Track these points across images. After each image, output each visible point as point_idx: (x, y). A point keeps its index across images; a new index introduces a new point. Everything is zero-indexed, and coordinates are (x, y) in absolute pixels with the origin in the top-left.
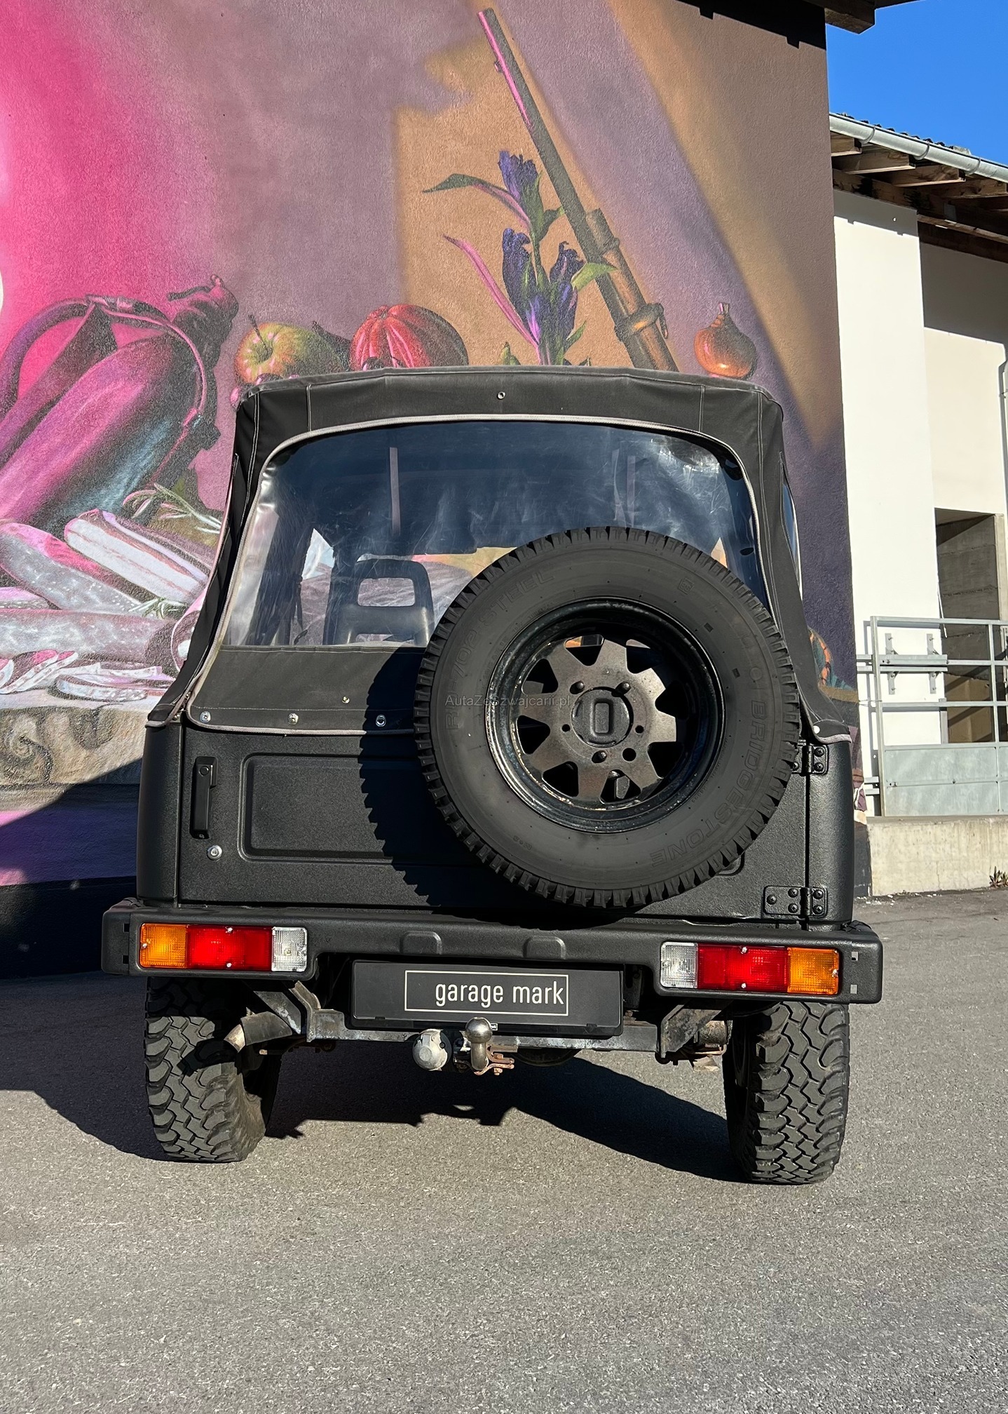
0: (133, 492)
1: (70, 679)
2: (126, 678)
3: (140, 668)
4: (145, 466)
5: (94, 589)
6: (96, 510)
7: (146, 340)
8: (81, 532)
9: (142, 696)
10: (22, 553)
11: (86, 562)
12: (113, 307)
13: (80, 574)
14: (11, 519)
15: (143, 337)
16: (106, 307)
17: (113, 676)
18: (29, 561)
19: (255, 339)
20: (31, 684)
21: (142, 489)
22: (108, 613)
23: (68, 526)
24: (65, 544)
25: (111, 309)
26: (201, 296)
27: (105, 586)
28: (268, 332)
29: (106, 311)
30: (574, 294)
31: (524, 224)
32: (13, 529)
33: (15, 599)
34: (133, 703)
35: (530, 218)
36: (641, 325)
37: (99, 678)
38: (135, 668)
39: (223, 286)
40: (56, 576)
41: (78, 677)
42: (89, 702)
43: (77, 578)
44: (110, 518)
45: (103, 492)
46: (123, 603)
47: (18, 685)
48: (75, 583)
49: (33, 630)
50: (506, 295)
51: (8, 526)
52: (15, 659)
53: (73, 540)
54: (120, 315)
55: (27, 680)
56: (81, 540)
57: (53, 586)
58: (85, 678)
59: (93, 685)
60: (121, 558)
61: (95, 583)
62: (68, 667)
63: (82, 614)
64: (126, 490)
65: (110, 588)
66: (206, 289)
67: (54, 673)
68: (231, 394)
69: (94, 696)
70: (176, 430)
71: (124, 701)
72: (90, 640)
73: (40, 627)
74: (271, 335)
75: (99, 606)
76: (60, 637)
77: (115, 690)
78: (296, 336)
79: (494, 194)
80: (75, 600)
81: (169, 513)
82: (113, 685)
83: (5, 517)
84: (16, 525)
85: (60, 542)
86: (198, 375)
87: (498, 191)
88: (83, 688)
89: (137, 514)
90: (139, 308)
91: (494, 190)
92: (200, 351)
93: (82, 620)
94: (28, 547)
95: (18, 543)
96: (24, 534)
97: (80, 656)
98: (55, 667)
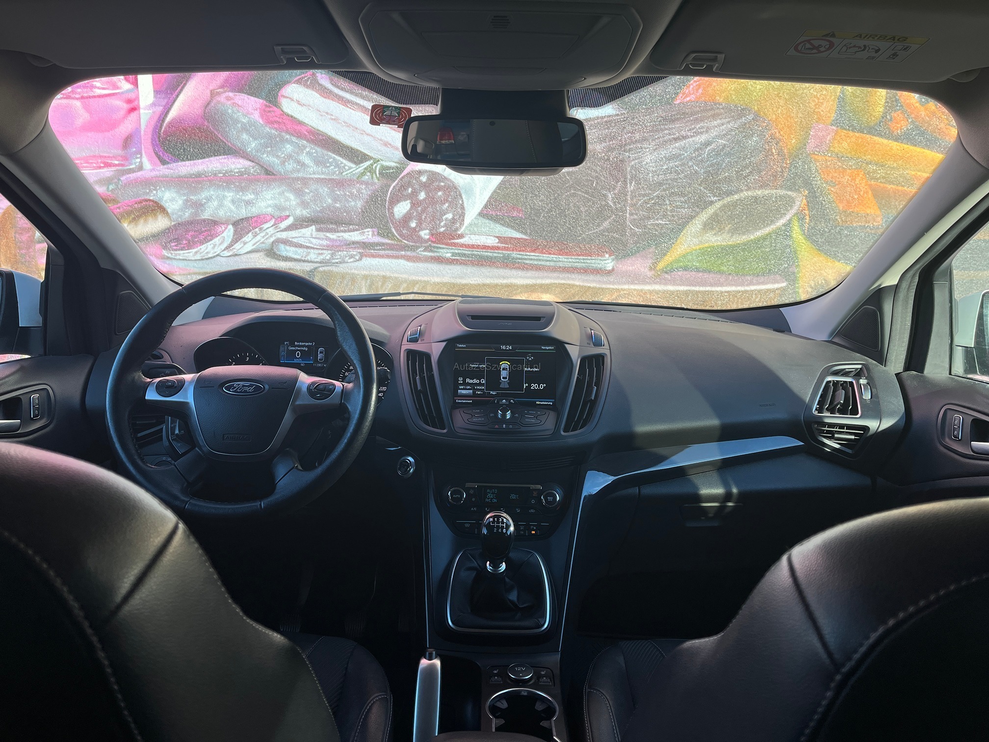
1: (285, 242)
2: (339, 240)
3: (354, 230)
5: (308, 153)
6: (309, 73)
8: (295, 97)
9: (357, 258)
10: (237, 121)
11: (298, 128)
13: (294, 139)
14: (226, 89)
17: (328, 239)
18: (245, 129)
20: (249, 247)
22: (323, 176)
23: (282, 92)
24: (278, 109)
27: (319, 149)
32: (228, 99)
33: (233, 167)
34: (347, 264)
37: (314, 241)
38: (350, 231)
40: (271, 144)
41: (293, 240)
42: (305, 264)
43: (292, 143)
44: (324, 80)
46: (337, 166)
47: (238, 247)
48: (289, 148)
49: (250, 196)
51: (224, 95)
52: (235, 224)
53: (287, 105)
55: (245, 243)
56: (294, 104)
57: (268, 153)
58: (301, 241)
59: (308, 247)
60: (336, 120)
61: (309, 147)
62: (285, 230)
63: (298, 179)
65: (325, 152)
67: (271, 236)
69: (309, 258)
71: (340, 263)
72: (304, 204)
73: (257, 194)
75: (313, 170)
76: (277, 202)
77: (329, 252)
80: (290, 166)
82: (328, 248)
83: (222, 87)
84: (231, 94)
85: (275, 108)
88: (300, 250)
93: (297, 184)
94: (243, 115)
95: (233, 112)
96: (240, 103)
97: (296, 219)
98: (271, 231)
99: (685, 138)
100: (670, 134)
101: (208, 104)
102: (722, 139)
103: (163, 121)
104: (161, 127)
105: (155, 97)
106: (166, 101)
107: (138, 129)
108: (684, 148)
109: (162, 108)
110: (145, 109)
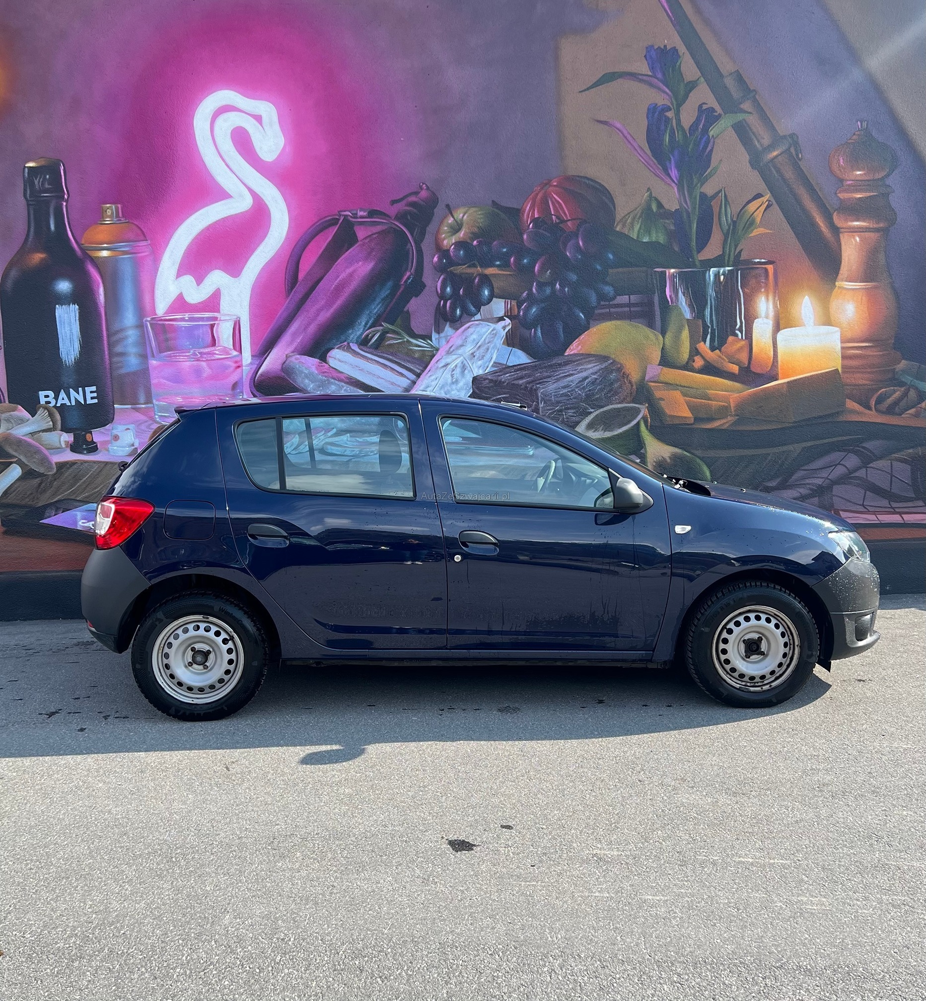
0: (369, 329)
1: (332, 444)
2: (365, 442)
3: (373, 436)
4: (377, 312)
5: (345, 390)
6: (345, 343)
7: (377, 233)
8: (338, 356)
9: (375, 452)
10: (302, 372)
11: (339, 375)
12: (355, 216)
13: (337, 382)
14: (295, 353)
15: (375, 232)
16: (351, 217)
17: (359, 442)
18: (307, 376)
19: (451, 220)
21: (375, 327)
23: (329, 354)
24: (327, 365)
25: (354, 218)
26: (413, 199)
27: (352, 388)
28: (459, 214)
29: (351, 219)
30: (712, 141)
31: (667, 97)
32: (296, 359)
34: (369, 457)
35: (672, 92)
36: (775, 153)
37: (348, 442)
38: (370, 436)
39: (428, 188)
40: (322, 385)
41: (336, 443)
42: (343, 457)
43: (335, 384)
44: (355, 347)
45: (350, 332)
47: (301, 448)
48: (333, 387)
50: (649, 152)
51: (294, 357)
53: (332, 362)
54: (359, 220)
56: (337, 362)
58: (340, 443)
59: (345, 447)
60: (362, 370)
62: (329, 437)
64: (364, 329)
65: (356, 389)
66: (416, 193)
67: (322, 441)
68: (433, 258)
69: (346, 453)
70: (396, 286)
71: (365, 456)
74: (461, 215)
77: (359, 449)
78: (480, 213)
79: (641, 81)
81: (392, 340)
82: (357, 447)
83: (293, 352)
84: (298, 356)
85: (324, 364)
86: (411, 250)
87: (644, 78)
88: (340, 449)
89: (371, 343)
90: (372, 213)
91: (640, 77)
92: (412, 235)
94: (306, 368)
95: (299, 367)
96: (303, 361)
97: (337, 431)
98: (322, 437)
99: (572, 375)
100: (563, 373)
101: (284, 362)
102: (594, 375)
103: (257, 373)
104: (255, 377)
105: (252, 359)
106: (259, 361)
107: (242, 378)
108: (572, 381)
109: (256, 366)
110: (245, 366)
